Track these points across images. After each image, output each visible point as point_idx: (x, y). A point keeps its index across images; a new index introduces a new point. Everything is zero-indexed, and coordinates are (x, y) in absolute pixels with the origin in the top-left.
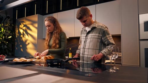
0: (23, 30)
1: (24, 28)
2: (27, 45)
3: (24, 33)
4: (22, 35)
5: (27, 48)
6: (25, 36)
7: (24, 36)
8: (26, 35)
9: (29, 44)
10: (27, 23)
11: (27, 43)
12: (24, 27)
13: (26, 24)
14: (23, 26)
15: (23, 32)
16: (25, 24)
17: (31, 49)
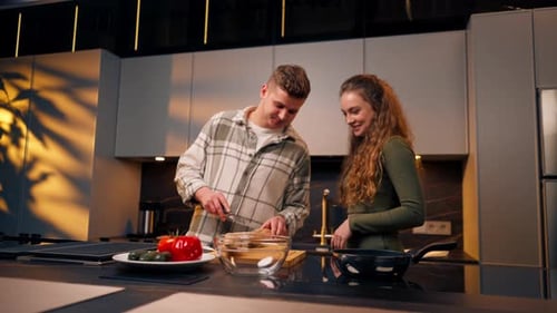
0: (16, 113)
1: (22, 104)
2: (36, 182)
3: (22, 125)
4: (6, 133)
5: (31, 199)
6: (23, 142)
7: (16, 143)
8: (31, 135)
9: (44, 177)
10: (39, 82)
11: (34, 174)
12: (19, 98)
13: (35, 87)
14: (12, 93)
15: (15, 122)
16: (26, 85)
17: (55, 199)
